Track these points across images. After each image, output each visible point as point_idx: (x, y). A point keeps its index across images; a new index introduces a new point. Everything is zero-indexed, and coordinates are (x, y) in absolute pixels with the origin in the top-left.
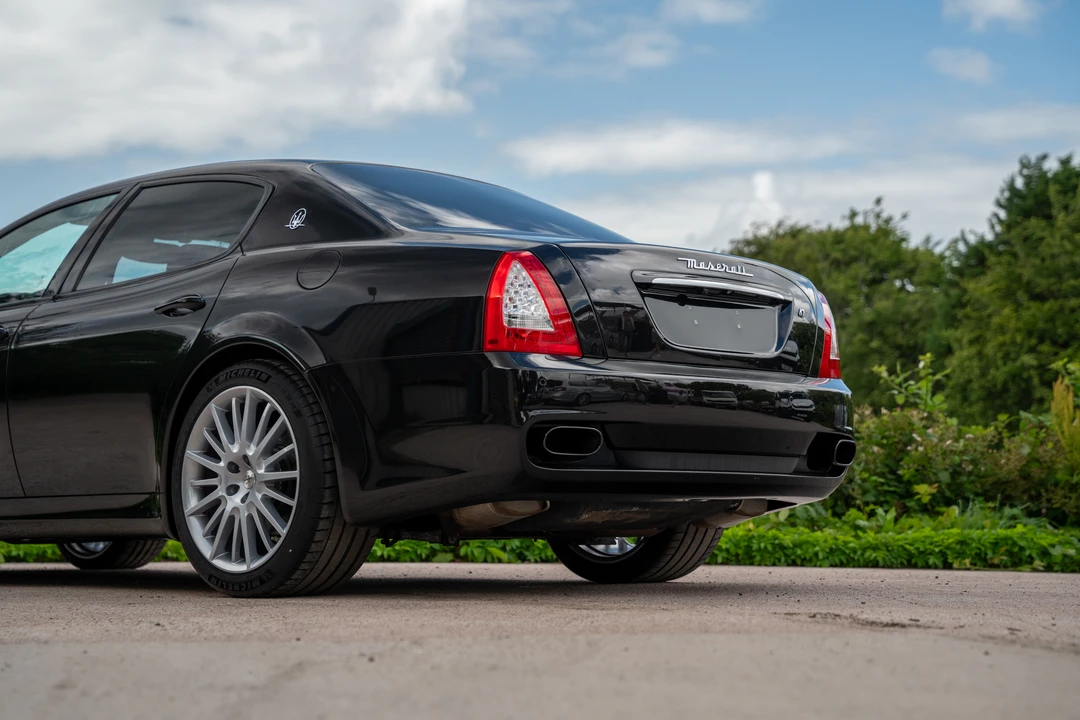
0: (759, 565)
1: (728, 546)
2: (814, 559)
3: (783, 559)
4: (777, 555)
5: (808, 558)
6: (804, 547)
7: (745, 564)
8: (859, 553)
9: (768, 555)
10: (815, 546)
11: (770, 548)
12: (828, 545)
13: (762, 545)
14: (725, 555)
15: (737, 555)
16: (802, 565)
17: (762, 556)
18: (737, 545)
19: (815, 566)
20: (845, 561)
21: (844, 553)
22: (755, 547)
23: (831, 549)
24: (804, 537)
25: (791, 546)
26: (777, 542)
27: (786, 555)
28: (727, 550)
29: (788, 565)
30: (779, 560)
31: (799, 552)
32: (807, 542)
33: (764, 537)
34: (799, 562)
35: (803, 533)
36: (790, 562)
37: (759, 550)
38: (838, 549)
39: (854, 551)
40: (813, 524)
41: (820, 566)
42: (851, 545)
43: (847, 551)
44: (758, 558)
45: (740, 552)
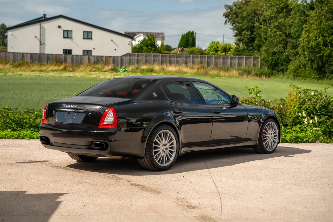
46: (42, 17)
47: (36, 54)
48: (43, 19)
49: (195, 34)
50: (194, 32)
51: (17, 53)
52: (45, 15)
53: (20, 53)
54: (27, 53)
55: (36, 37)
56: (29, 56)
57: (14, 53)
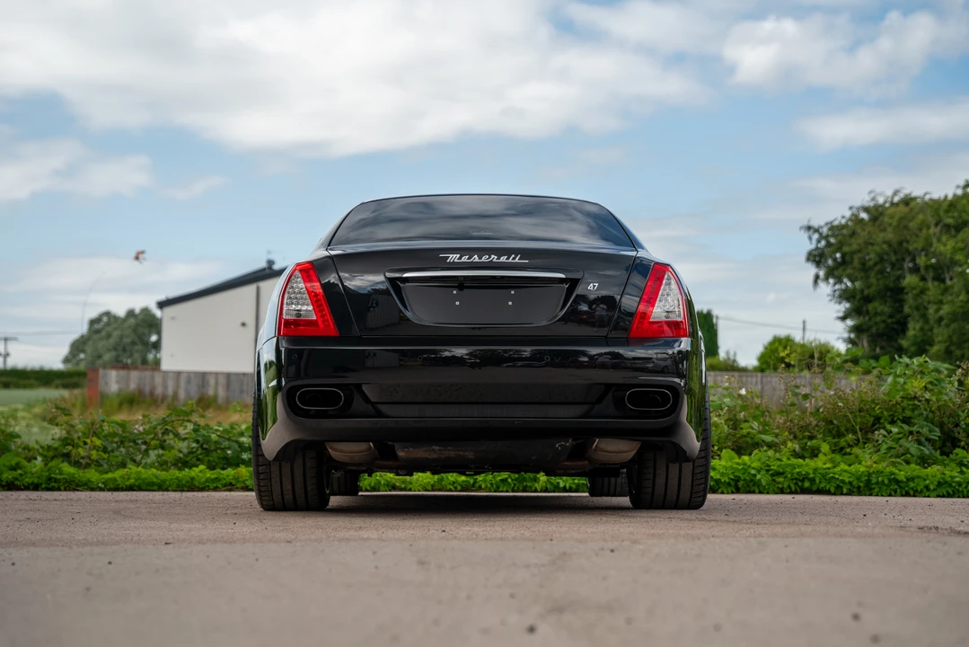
0: (877, 495)
1: (851, 480)
2: (925, 490)
3: (899, 491)
4: (892, 487)
5: (919, 490)
6: (916, 481)
7: (866, 495)
8: (964, 486)
9: (885, 488)
10: (925, 480)
11: (886, 481)
12: (937, 479)
13: (880, 479)
14: (849, 487)
15: (859, 487)
16: (914, 496)
17: (880, 488)
18: (858, 479)
19: (925, 497)
20: (951, 492)
21: (950, 486)
22: (874, 481)
23: (939, 483)
24: (915, 473)
25: (905, 480)
26: (893, 477)
27: (901, 487)
28: (850, 483)
29: (902, 496)
30: (896, 492)
31: (912, 485)
32: (919, 477)
33: (882, 472)
34: (912, 492)
35: (914, 469)
36: (904, 493)
37: (877, 483)
38: (946, 482)
39: (960, 484)
40: (924, 461)
41: (928, 496)
42: (957, 479)
43: (954, 485)
44: (877, 490)
45: (862, 485)
46: (264, 269)
47: (244, 374)
48: (267, 271)
49: (714, 321)
50: (715, 313)
51: (189, 373)
52: (271, 263)
53: (197, 374)
54: (217, 374)
55: (243, 324)
56: (222, 380)
57: (179, 374)
